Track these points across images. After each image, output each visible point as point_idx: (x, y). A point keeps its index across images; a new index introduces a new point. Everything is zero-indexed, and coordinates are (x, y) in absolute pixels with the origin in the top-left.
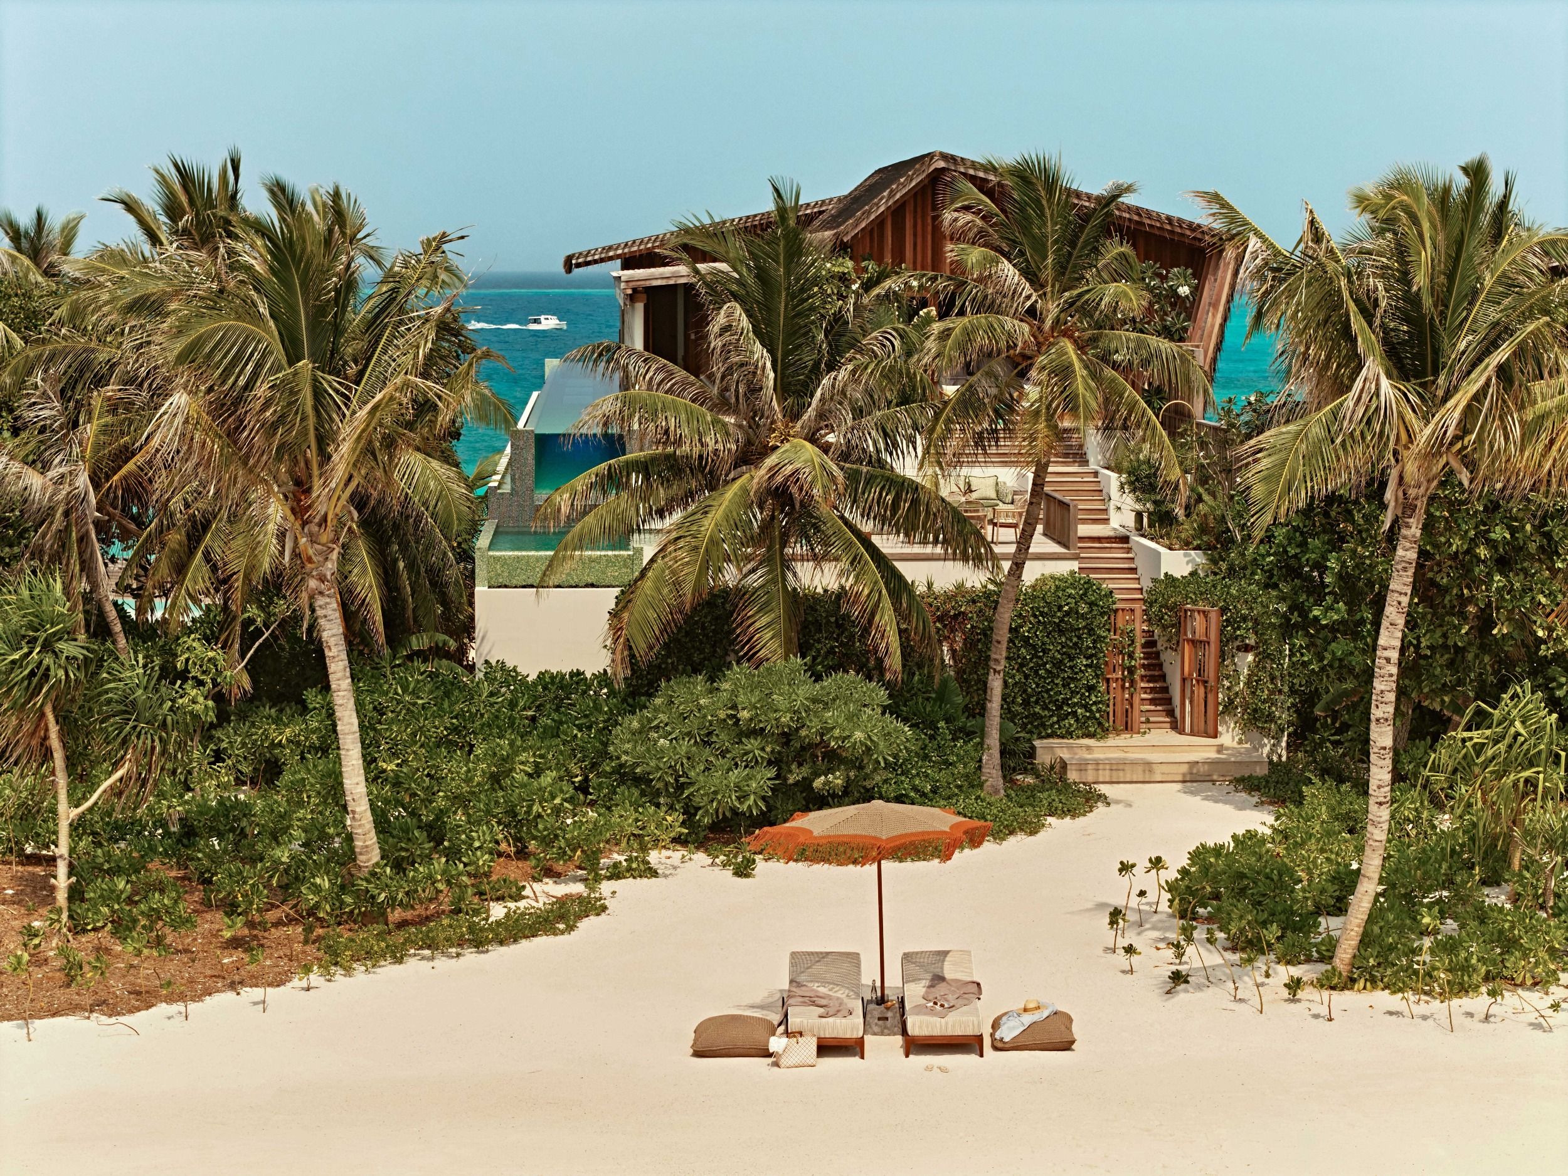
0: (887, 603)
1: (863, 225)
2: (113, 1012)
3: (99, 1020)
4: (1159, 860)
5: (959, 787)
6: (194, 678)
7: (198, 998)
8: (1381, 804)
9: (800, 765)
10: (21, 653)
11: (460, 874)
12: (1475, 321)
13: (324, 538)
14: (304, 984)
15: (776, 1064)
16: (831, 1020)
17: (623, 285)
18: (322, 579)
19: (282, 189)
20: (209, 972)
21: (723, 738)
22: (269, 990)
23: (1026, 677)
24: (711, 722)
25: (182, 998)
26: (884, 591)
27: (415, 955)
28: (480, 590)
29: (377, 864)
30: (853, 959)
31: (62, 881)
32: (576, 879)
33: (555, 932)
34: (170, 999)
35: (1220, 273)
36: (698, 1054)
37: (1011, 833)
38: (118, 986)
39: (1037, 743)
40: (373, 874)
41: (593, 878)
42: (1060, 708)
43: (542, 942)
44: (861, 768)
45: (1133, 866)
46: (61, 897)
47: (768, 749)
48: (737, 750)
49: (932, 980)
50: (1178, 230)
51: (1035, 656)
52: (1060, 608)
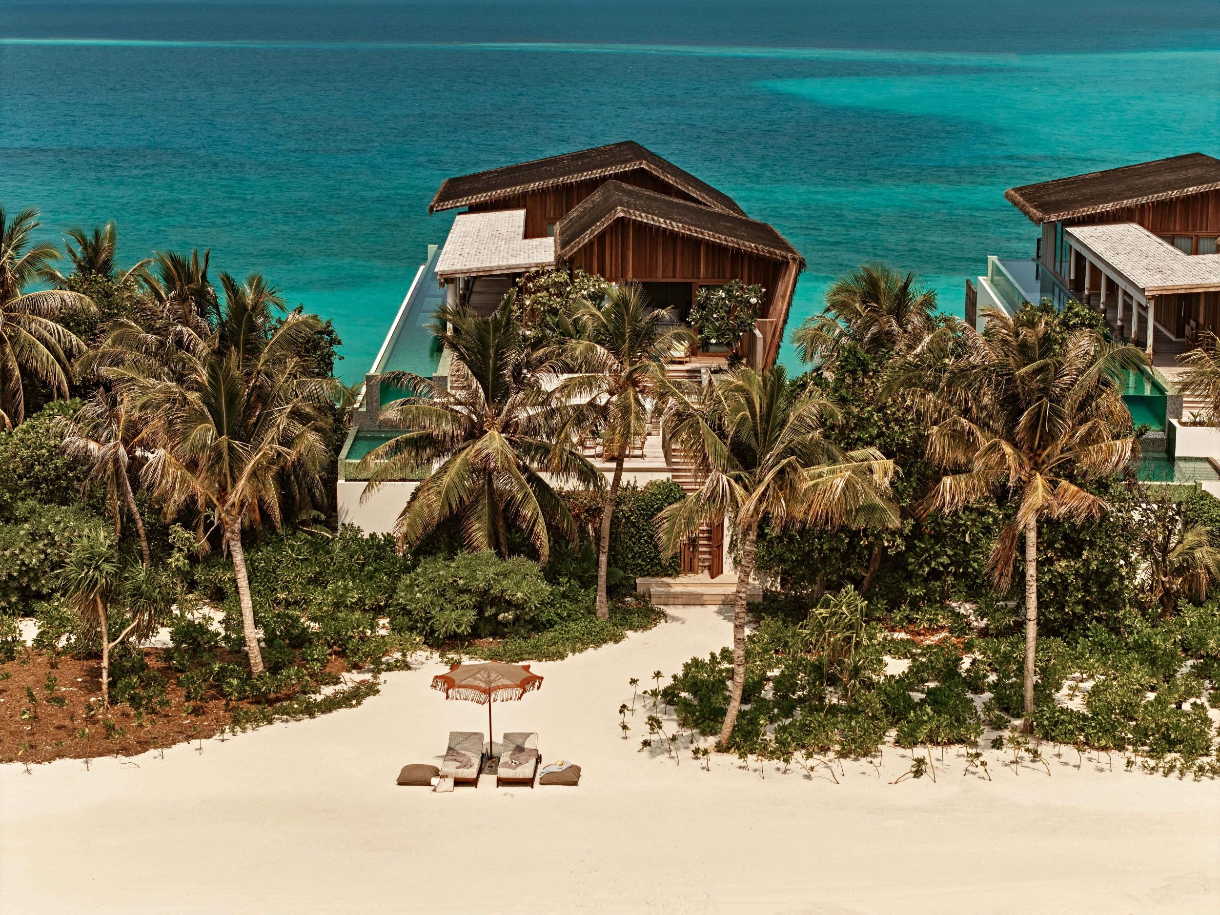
0: (541, 519)
1: (576, 250)
2: (128, 755)
3: (122, 758)
4: (659, 672)
5: (582, 614)
6: (178, 547)
7: (169, 746)
8: (739, 665)
9: (491, 607)
10: (84, 573)
11: (305, 675)
12: (783, 437)
13: (234, 513)
14: (221, 738)
15: (434, 790)
16: (461, 770)
17: (438, 277)
18: (233, 532)
19: (228, 278)
20: (176, 730)
21: (450, 594)
22: (203, 741)
23: (634, 543)
24: (445, 585)
25: (162, 746)
26: (540, 513)
27: (279, 719)
28: (341, 482)
29: (261, 672)
30: (480, 736)
31: (105, 679)
32: (369, 671)
33: (351, 706)
34: (155, 748)
35: (786, 278)
36: (401, 783)
37: (605, 642)
38: (131, 738)
39: (639, 580)
40: (260, 676)
41: (377, 672)
42: (652, 560)
43: (343, 712)
44: (524, 609)
45: (637, 680)
46: (105, 687)
47: (474, 600)
48: (458, 600)
49: (515, 750)
50: (762, 253)
51: (638, 532)
52: (652, 506)
